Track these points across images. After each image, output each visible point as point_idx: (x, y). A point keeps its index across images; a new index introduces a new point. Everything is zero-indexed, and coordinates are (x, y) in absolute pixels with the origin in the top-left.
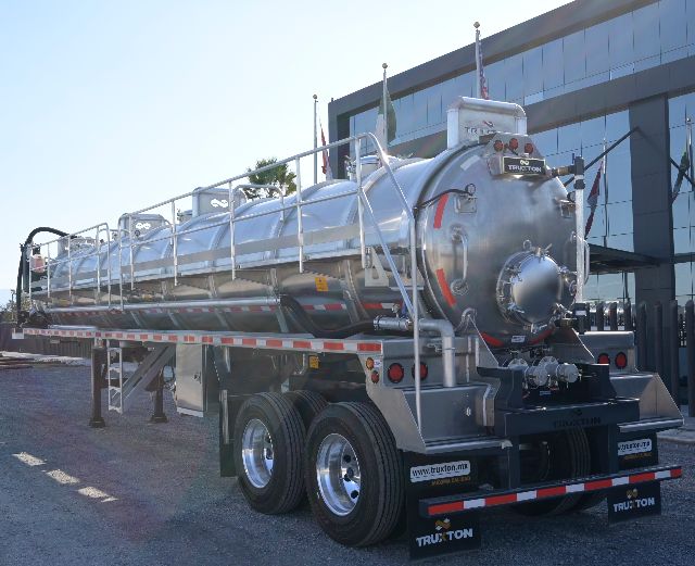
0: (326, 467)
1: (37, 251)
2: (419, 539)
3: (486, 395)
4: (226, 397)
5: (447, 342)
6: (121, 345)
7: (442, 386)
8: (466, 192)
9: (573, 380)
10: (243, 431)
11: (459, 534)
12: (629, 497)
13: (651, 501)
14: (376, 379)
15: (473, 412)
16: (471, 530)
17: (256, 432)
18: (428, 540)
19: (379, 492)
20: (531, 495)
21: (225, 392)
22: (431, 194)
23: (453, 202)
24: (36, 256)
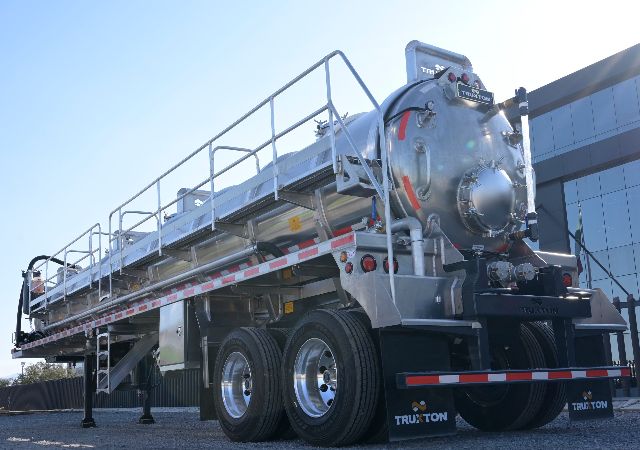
0: (303, 373)
1: (37, 274)
2: (397, 418)
3: (453, 286)
4: (206, 343)
5: (416, 234)
6: (110, 328)
7: (413, 273)
8: (427, 108)
9: (531, 277)
10: (222, 367)
11: (435, 417)
12: (585, 398)
13: (604, 404)
14: (349, 270)
15: (442, 299)
16: (446, 414)
17: (235, 364)
18: (405, 419)
19: (356, 381)
20: (501, 378)
21: (206, 338)
22: (395, 112)
23: (416, 120)
24: (36, 279)
